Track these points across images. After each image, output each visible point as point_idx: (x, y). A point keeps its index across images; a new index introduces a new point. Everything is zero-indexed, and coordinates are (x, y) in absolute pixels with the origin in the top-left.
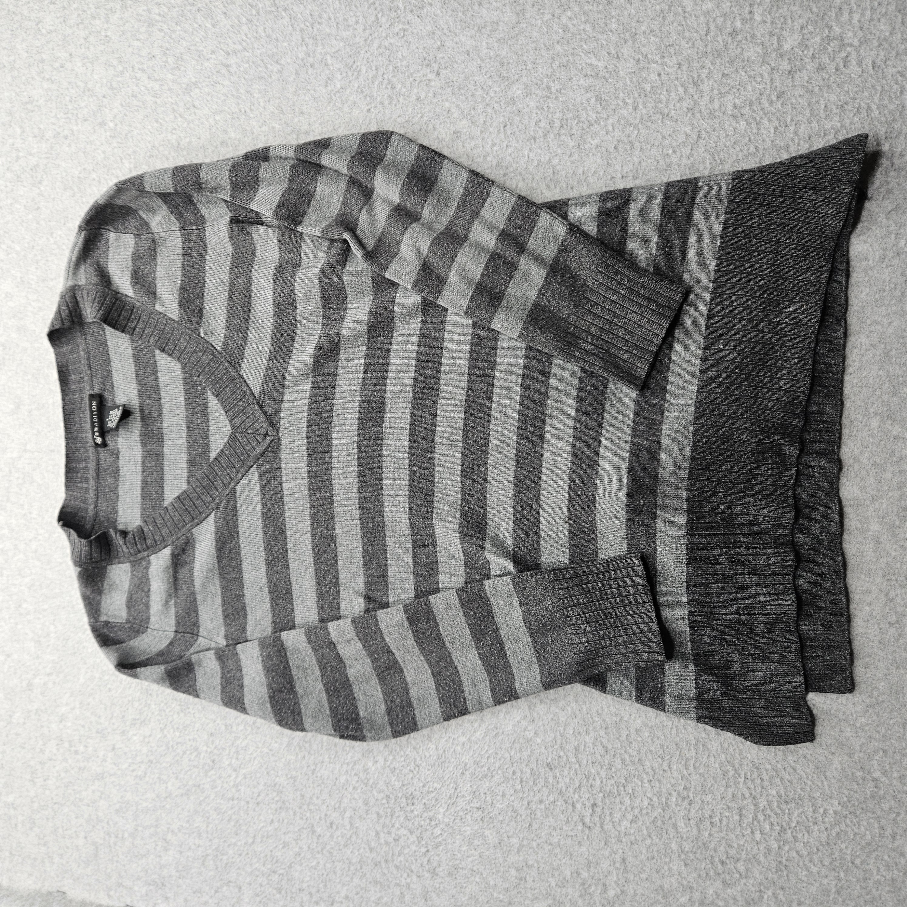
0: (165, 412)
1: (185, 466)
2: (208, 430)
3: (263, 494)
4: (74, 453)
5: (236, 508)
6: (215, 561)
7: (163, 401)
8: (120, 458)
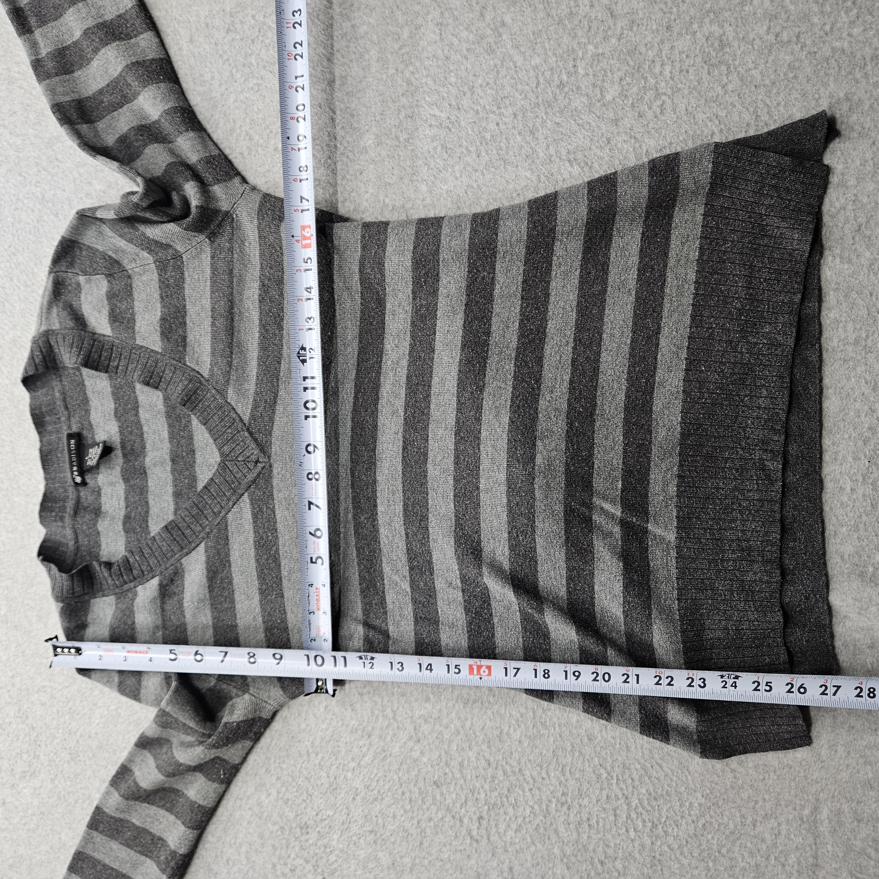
0: (148, 446)
1: (171, 499)
2: (194, 462)
3: (255, 522)
4: (51, 492)
5: (227, 537)
6: (207, 591)
7: (145, 436)
8: (102, 495)
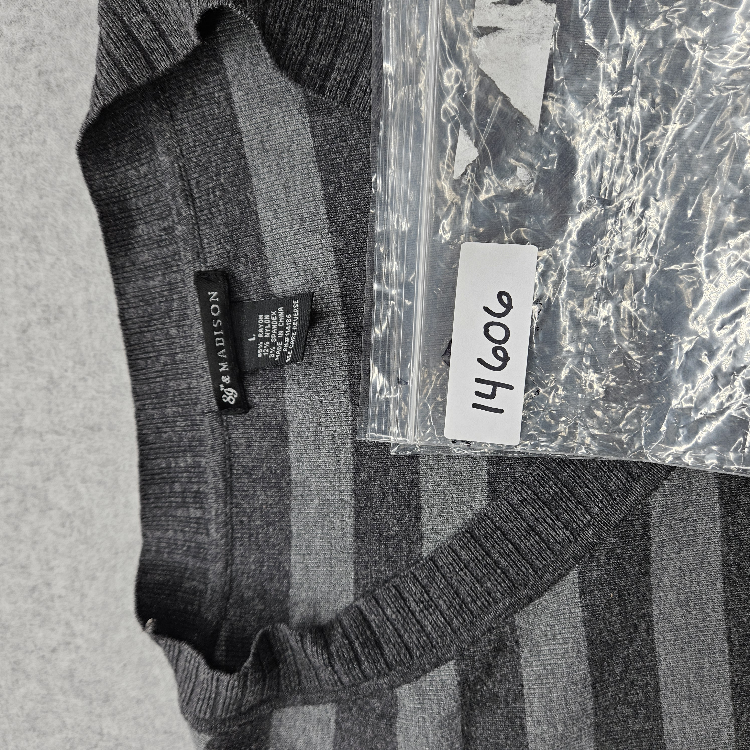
4: (158, 431)
5: (647, 555)
8: (292, 436)
